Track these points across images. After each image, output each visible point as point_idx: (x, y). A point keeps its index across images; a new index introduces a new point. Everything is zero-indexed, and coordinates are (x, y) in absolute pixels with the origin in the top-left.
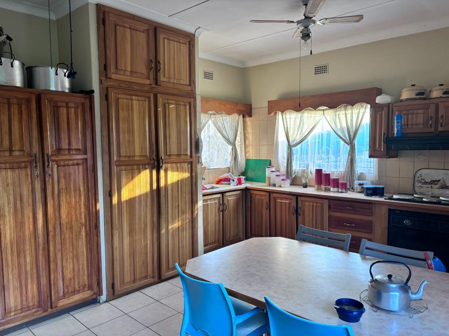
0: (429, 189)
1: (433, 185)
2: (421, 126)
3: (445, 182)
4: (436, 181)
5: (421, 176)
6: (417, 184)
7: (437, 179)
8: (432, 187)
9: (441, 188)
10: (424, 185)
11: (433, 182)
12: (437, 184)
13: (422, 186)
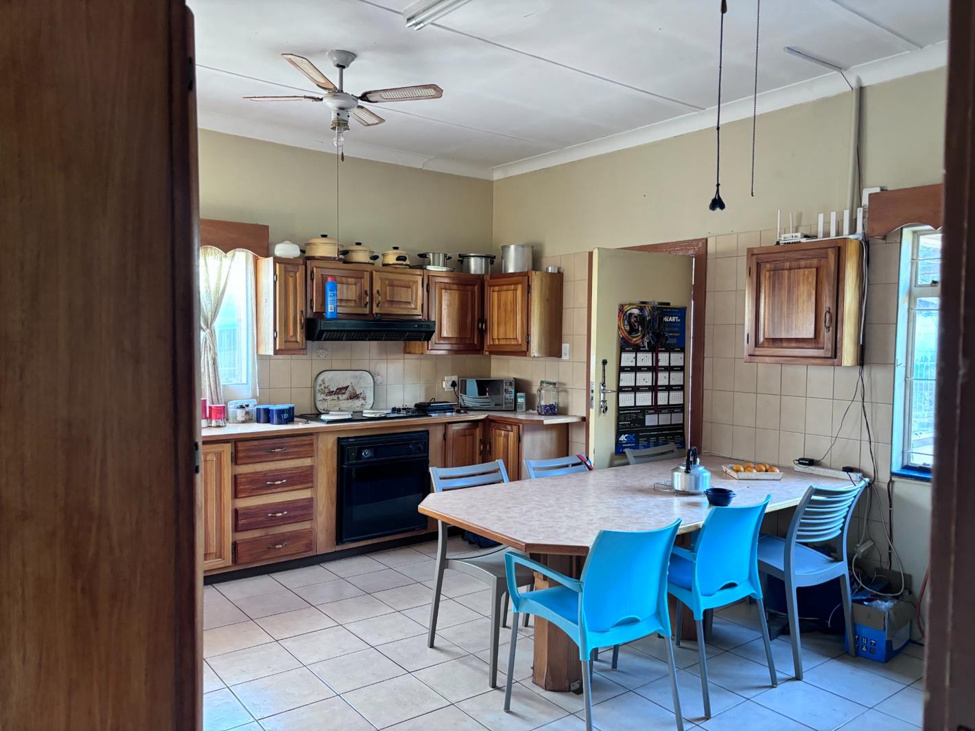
0: (335, 402)
1: (340, 396)
2: (352, 304)
3: (354, 389)
4: (343, 388)
5: (324, 383)
6: (320, 397)
7: (345, 386)
8: (338, 398)
9: (351, 398)
10: (329, 397)
11: (341, 390)
12: (344, 393)
13: (326, 398)
